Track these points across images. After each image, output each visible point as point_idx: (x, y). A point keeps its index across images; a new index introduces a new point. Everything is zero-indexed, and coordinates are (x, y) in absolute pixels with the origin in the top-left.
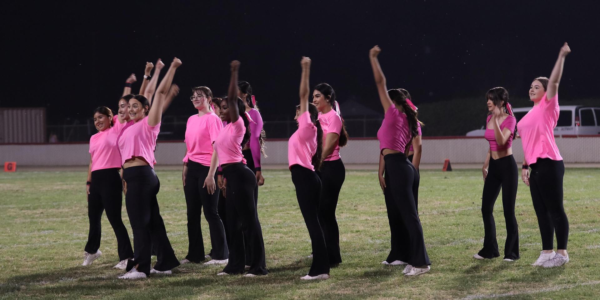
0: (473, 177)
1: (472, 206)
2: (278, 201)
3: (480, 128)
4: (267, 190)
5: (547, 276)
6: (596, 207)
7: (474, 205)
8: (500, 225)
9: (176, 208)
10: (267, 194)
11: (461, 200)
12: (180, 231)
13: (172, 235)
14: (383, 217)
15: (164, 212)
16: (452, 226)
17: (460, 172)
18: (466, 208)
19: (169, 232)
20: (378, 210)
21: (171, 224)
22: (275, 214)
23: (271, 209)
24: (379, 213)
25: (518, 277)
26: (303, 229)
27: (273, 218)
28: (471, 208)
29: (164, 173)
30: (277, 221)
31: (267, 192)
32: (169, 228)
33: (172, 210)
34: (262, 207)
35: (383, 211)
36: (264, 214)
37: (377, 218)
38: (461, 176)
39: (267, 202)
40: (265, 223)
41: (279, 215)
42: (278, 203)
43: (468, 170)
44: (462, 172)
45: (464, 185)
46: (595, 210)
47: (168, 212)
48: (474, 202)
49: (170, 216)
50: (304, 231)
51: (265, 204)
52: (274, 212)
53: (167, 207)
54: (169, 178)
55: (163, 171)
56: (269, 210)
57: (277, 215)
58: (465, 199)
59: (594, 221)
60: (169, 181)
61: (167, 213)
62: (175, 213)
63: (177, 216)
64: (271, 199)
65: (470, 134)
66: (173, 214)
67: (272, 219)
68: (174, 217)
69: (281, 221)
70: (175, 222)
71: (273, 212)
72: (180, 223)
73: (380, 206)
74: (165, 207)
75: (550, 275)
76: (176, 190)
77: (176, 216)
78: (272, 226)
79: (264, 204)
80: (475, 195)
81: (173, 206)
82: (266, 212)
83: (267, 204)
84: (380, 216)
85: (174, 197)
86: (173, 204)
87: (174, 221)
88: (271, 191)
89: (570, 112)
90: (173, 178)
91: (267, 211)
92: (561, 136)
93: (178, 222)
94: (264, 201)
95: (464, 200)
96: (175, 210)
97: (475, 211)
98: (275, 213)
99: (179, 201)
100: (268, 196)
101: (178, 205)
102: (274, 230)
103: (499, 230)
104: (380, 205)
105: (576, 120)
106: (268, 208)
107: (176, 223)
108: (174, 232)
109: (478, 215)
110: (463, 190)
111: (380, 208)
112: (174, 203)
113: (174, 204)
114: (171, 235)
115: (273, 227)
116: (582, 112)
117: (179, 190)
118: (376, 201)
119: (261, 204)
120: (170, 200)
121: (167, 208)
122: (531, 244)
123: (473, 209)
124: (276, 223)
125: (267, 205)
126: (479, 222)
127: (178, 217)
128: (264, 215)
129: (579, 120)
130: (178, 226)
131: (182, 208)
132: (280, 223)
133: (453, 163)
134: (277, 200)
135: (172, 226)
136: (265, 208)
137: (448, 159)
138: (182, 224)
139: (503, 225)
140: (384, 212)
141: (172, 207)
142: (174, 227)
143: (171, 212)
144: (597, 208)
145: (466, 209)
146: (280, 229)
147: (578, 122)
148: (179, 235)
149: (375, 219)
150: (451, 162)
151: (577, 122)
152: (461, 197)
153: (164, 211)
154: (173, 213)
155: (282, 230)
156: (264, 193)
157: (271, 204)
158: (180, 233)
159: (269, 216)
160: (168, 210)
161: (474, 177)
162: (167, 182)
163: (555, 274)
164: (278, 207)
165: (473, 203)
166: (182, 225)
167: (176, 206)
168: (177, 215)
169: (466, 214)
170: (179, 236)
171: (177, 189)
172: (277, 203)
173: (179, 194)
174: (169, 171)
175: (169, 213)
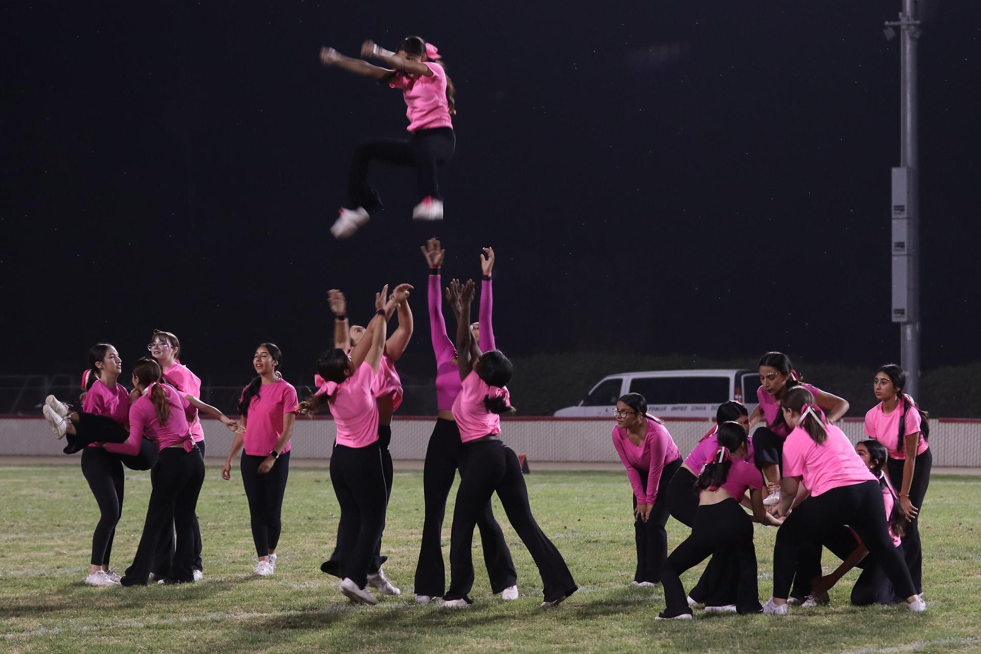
0: (565, 484)
1: (563, 533)
2: (241, 518)
3: (577, 405)
4: (224, 501)
5: (688, 649)
6: (768, 537)
7: (566, 531)
8: (610, 564)
9: (73, 528)
10: (224, 507)
11: (545, 523)
12: (79, 565)
13: (66, 574)
15: (54, 534)
16: (530, 564)
17: (542, 476)
18: (554, 535)
19: (62, 567)
20: (408, 538)
21: (65, 554)
22: (237, 540)
23: (230, 532)
24: (408, 541)
25: (640, 649)
28: (562, 536)
29: (52, 469)
30: (240, 552)
31: (224, 504)
32: (62, 560)
33: (66, 530)
34: (217, 529)
35: (416, 538)
36: (219, 539)
37: (406, 550)
38: (545, 482)
39: (223, 520)
40: (220, 556)
41: (243, 542)
42: (242, 522)
43: (557, 473)
44: (547, 476)
45: (549, 497)
46: (767, 542)
47: (59, 533)
48: (566, 525)
49: (63, 540)
51: (221, 524)
53: (58, 526)
54: (61, 478)
55: (51, 465)
56: (227, 533)
57: (239, 542)
58: (552, 521)
59: (764, 560)
60: (61, 482)
61: (58, 535)
62: (72, 536)
63: (75, 541)
64: (231, 516)
65: (559, 413)
66: (68, 537)
67: (232, 549)
68: (70, 542)
69: (247, 552)
70: (72, 550)
71: (234, 536)
72: (80, 552)
73: (410, 531)
74: (55, 525)
75: (691, 649)
76: (73, 498)
77: (72, 541)
78: (231, 560)
79: (219, 523)
80: (569, 515)
81: (68, 523)
82: (222, 537)
83: (224, 523)
84: (411, 546)
85: (69, 510)
86: (68, 521)
87: (70, 550)
88: (230, 502)
89: (726, 380)
90: (67, 477)
91: (223, 534)
92: (710, 419)
93: (76, 550)
94: (219, 519)
95: (551, 523)
96: (71, 531)
97: (568, 541)
98: (236, 538)
99: (79, 516)
100: (225, 510)
101: (76, 522)
102: (235, 566)
103: (607, 573)
104: (411, 528)
105: (735, 393)
106: (225, 531)
107: (73, 553)
108: (70, 567)
109: (573, 547)
110: (548, 505)
111: (412, 534)
112: (69, 519)
113: (71, 521)
114: (64, 572)
115: (233, 562)
116: (746, 379)
117: (77, 498)
118: (405, 521)
119: (214, 524)
120: (63, 515)
121: (57, 528)
122: (660, 597)
123: (565, 537)
124: (239, 555)
125: (224, 525)
126: (574, 558)
127: (76, 543)
128: (220, 541)
129: (740, 394)
130: (77, 557)
131: (83, 527)
132: (244, 556)
133: (531, 461)
134: (240, 516)
135: (65, 557)
136: (221, 530)
137: (522, 454)
138: (84, 554)
139: (614, 565)
140: (417, 540)
141: (67, 526)
142: (70, 558)
143: (64, 534)
144: (770, 539)
146: (245, 566)
147: (740, 397)
148: (78, 572)
149: (403, 551)
150: (528, 459)
151: (737, 397)
152: (546, 518)
153: (54, 532)
154: (67, 535)
155: (248, 566)
156: (219, 504)
157: (231, 523)
158: (79, 569)
159: (228, 544)
160: (60, 531)
161: (567, 485)
162: (57, 483)
163: (701, 647)
164: (243, 529)
165: (566, 527)
166: (82, 556)
167: (73, 524)
168: (74, 539)
170: (79, 574)
171: (75, 496)
172: (240, 522)
173: (78, 505)
174: (62, 465)
175: (62, 536)
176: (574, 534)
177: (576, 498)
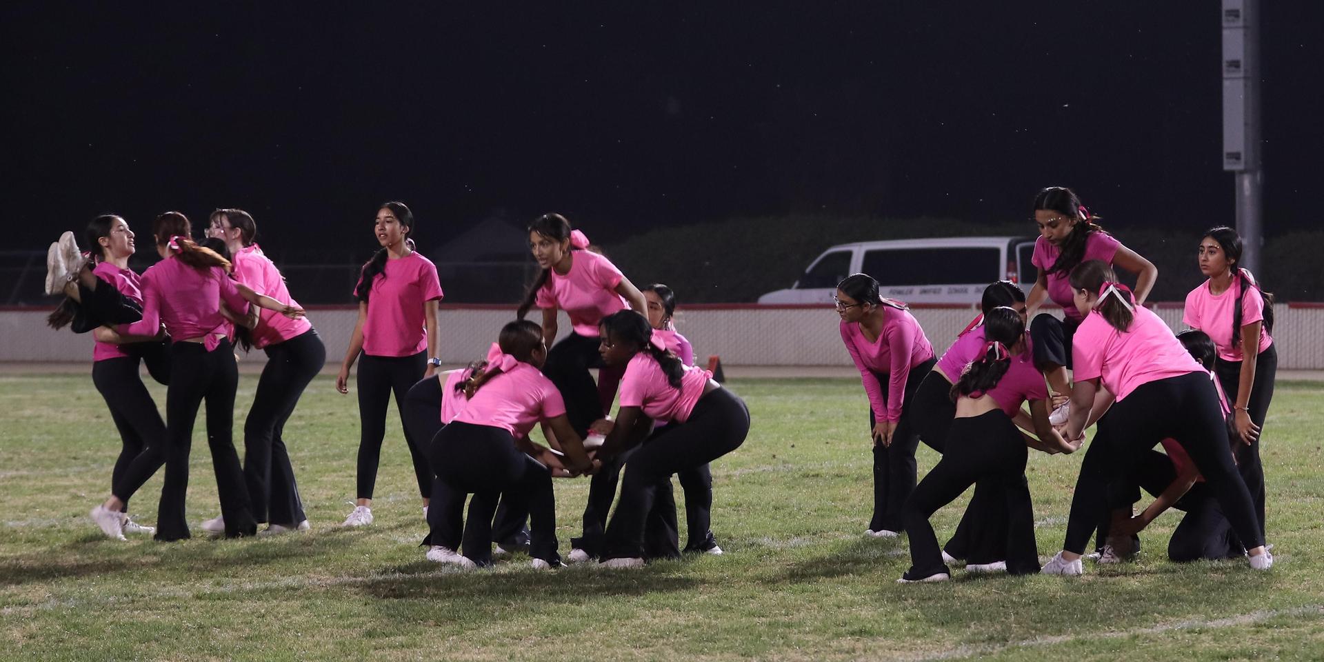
0: (773, 397)
1: (770, 464)
2: (327, 446)
3: (789, 287)
4: (303, 423)
5: (943, 624)
6: (1053, 468)
7: (774, 461)
8: (835, 506)
9: (95, 461)
10: (303, 431)
13: (85, 523)
14: (567, 487)
15: (69, 469)
16: (725, 508)
17: (742, 386)
18: (758, 467)
19: (79, 515)
21: (84, 497)
22: (321, 477)
23: (311, 466)
25: (876, 625)
26: (385, 513)
27: (316, 487)
28: (770, 468)
29: (66, 380)
31: (303, 427)
32: (80, 506)
33: (86, 465)
39: (303, 450)
41: (330, 479)
42: (328, 451)
43: (763, 381)
44: (749, 386)
47: (76, 469)
48: (775, 453)
49: (81, 478)
50: (386, 516)
51: (300, 455)
52: (320, 472)
53: (75, 458)
54: (79, 392)
55: (66, 375)
56: (307, 467)
57: (325, 479)
58: (755, 447)
60: (79, 398)
61: (75, 472)
62: (93, 472)
63: (98, 479)
65: (766, 299)
66: (89, 474)
67: (314, 488)
68: (90, 481)
69: (334, 493)
70: (93, 492)
71: (317, 472)
74: (69, 457)
75: (948, 623)
76: (94, 420)
77: (94, 478)
78: (313, 505)
79: (296, 453)
80: (779, 438)
81: (88, 455)
83: (303, 454)
85: (90, 436)
86: (88, 452)
87: (91, 492)
88: (312, 425)
89: (996, 252)
91: (303, 469)
92: (974, 307)
93: (99, 492)
94: (296, 447)
95: (754, 449)
96: (92, 465)
97: (778, 475)
98: (319, 474)
99: (102, 444)
100: (305, 434)
101: (99, 454)
102: (319, 512)
103: (832, 519)
105: (1008, 270)
106: (304, 464)
107: (95, 496)
109: (785, 484)
112: (89, 449)
113: (92, 452)
114: (82, 522)
115: (316, 507)
116: (1022, 250)
117: (102, 420)
120: (80, 443)
121: (73, 461)
122: (905, 552)
123: (774, 470)
124: (324, 497)
125: (303, 457)
126: (786, 499)
127: (99, 482)
129: (1015, 270)
132: (331, 498)
133: (728, 366)
134: (325, 444)
135: (85, 501)
136: (299, 463)
137: (715, 356)
139: (841, 508)
141: (87, 458)
142: (91, 503)
143: (83, 469)
145: (757, 470)
146: (333, 512)
147: (1015, 275)
150: (723, 362)
151: (1010, 275)
153: (68, 467)
154: (88, 471)
155: (337, 513)
157: (313, 453)
159: (308, 482)
160: (76, 466)
162: (73, 400)
163: (961, 620)
164: (328, 461)
165: (774, 456)
167: (94, 456)
168: (96, 477)
169: (758, 481)
171: (98, 417)
172: (325, 452)
173: (101, 429)
174: (80, 375)
175: (79, 472)
176: (786, 465)
177: (789, 416)
